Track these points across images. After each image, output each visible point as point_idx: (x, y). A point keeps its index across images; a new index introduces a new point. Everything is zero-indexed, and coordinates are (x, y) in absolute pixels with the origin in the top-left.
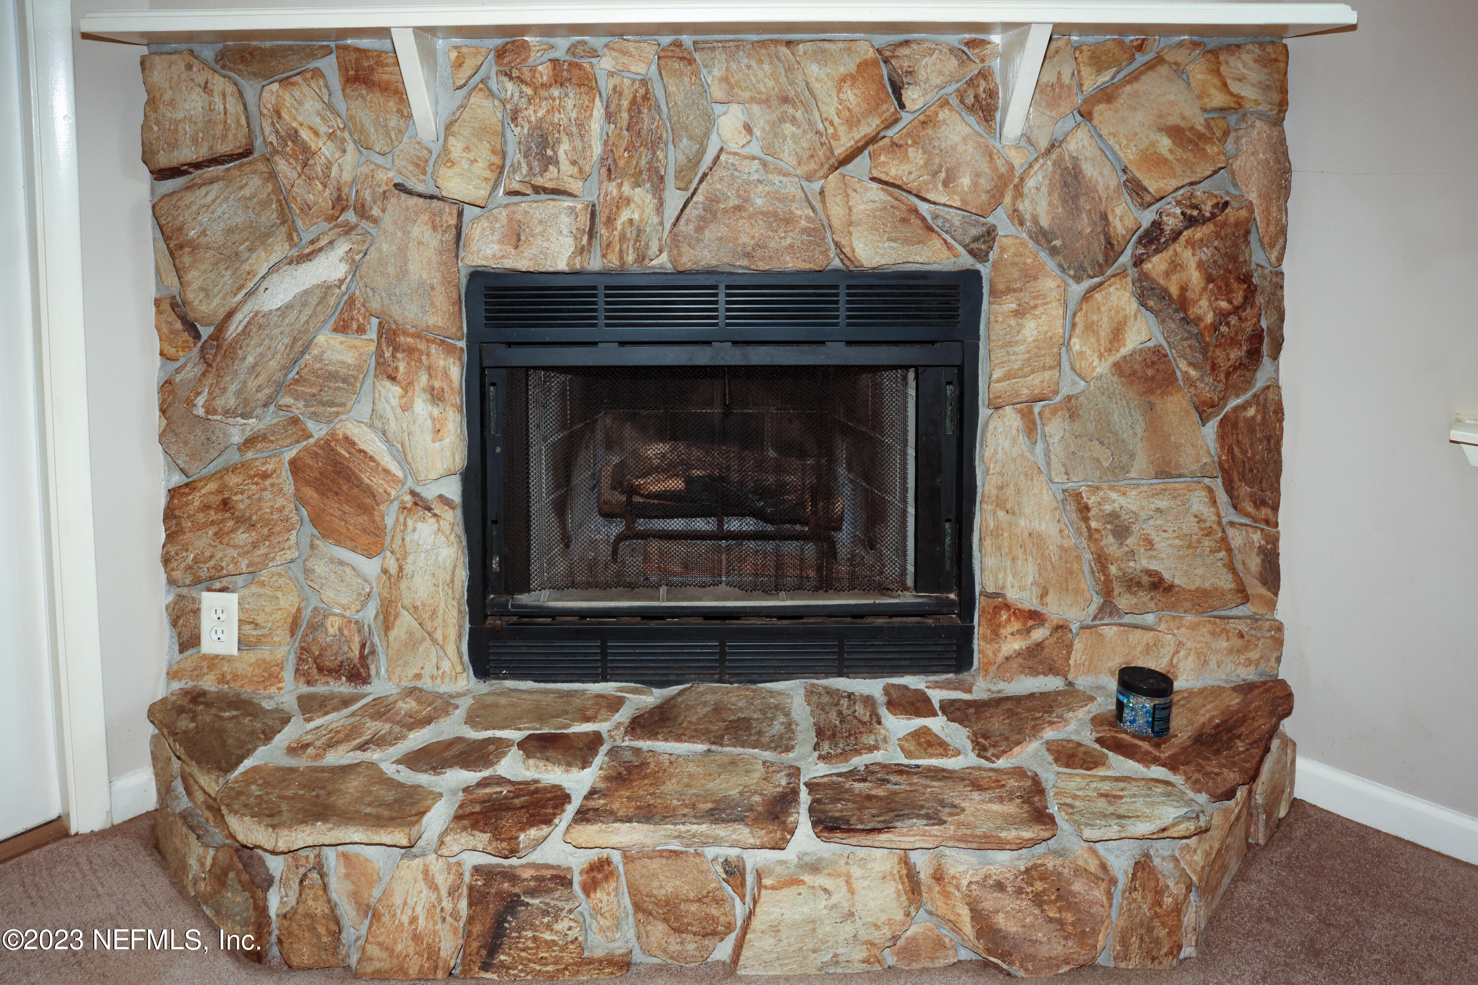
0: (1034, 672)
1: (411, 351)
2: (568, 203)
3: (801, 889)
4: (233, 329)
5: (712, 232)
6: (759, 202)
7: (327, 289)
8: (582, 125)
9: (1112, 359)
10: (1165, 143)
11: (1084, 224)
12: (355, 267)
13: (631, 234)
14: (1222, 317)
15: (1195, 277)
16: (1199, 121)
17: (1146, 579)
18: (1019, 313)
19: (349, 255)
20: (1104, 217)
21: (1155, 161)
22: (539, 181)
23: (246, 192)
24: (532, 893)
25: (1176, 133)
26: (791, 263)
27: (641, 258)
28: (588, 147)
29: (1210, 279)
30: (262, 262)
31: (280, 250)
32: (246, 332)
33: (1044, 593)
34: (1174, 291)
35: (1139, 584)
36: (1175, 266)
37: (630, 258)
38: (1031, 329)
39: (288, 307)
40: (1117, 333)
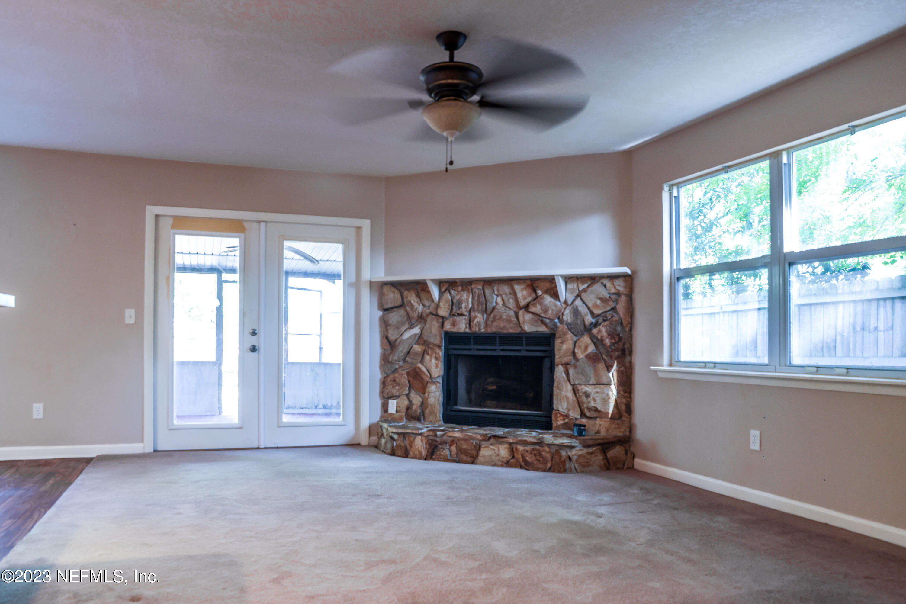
0: (565, 429)
1: (432, 348)
2: (464, 317)
3: (489, 448)
4: (397, 342)
5: (495, 324)
6: (504, 317)
7: (416, 335)
8: (467, 300)
9: (585, 354)
10: (599, 302)
11: (579, 322)
12: (422, 330)
13: (477, 324)
14: (613, 344)
15: (605, 334)
16: (607, 296)
17: (593, 409)
18: (562, 343)
19: (420, 328)
20: (583, 320)
21: (596, 306)
22: (458, 312)
23: (401, 314)
24: (440, 444)
25: (601, 299)
26: (511, 331)
27: (480, 329)
28: (468, 305)
29: (609, 335)
30: (403, 329)
31: (407, 326)
32: (400, 343)
33: (569, 410)
34: (599, 337)
35: (592, 410)
36: (599, 331)
37: (477, 329)
38: (565, 347)
39: (408, 338)
40: (586, 348)
